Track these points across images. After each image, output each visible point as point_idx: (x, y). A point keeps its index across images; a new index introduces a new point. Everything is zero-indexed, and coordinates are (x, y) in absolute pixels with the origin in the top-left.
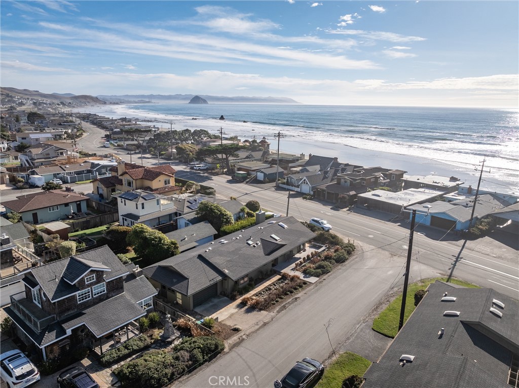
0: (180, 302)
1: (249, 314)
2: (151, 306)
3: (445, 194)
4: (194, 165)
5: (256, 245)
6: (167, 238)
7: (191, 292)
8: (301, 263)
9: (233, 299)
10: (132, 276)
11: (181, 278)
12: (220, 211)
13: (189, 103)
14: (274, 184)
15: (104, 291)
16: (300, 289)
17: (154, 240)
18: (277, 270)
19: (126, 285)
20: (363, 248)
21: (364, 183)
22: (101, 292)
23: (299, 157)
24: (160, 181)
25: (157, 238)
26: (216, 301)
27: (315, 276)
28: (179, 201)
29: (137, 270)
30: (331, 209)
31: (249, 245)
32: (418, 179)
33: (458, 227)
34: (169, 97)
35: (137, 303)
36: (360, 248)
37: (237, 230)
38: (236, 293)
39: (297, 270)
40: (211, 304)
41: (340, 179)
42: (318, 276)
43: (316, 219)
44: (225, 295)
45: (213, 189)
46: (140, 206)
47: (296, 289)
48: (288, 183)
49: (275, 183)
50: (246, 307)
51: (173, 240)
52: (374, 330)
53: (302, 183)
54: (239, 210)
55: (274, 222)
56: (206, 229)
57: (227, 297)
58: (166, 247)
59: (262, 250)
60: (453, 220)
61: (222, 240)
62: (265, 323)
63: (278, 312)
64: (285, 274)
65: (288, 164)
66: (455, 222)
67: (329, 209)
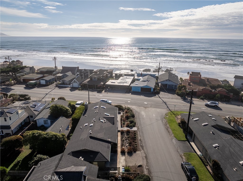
1: (133, 156)
7: (108, 158)
8: (122, 123)
11: (95, 153)
16: (136, 135)
17: (52, 138)
21: (103, 78)
31: (102, 122)
32: (120, 72)
33: (152, 90)
39: (124, 127)
41: (92, 77)
42: (135, 127)
43: (103, 100)
45: (28, 95)
48: (64, 83)
50: (126, 154)
52: (179, 141)
53: (73, 82)
55: (98, 107)
56: (65, 121)
57: (115, 152)
58: (62, 139)
59: (109, 123)
60: (149, 88)
61: (86, 124)
62: (145, 157)
63: (143, 149)
64: (122, 130)
65: (52, 73)
66: (151, 88)
67: (96, 93)
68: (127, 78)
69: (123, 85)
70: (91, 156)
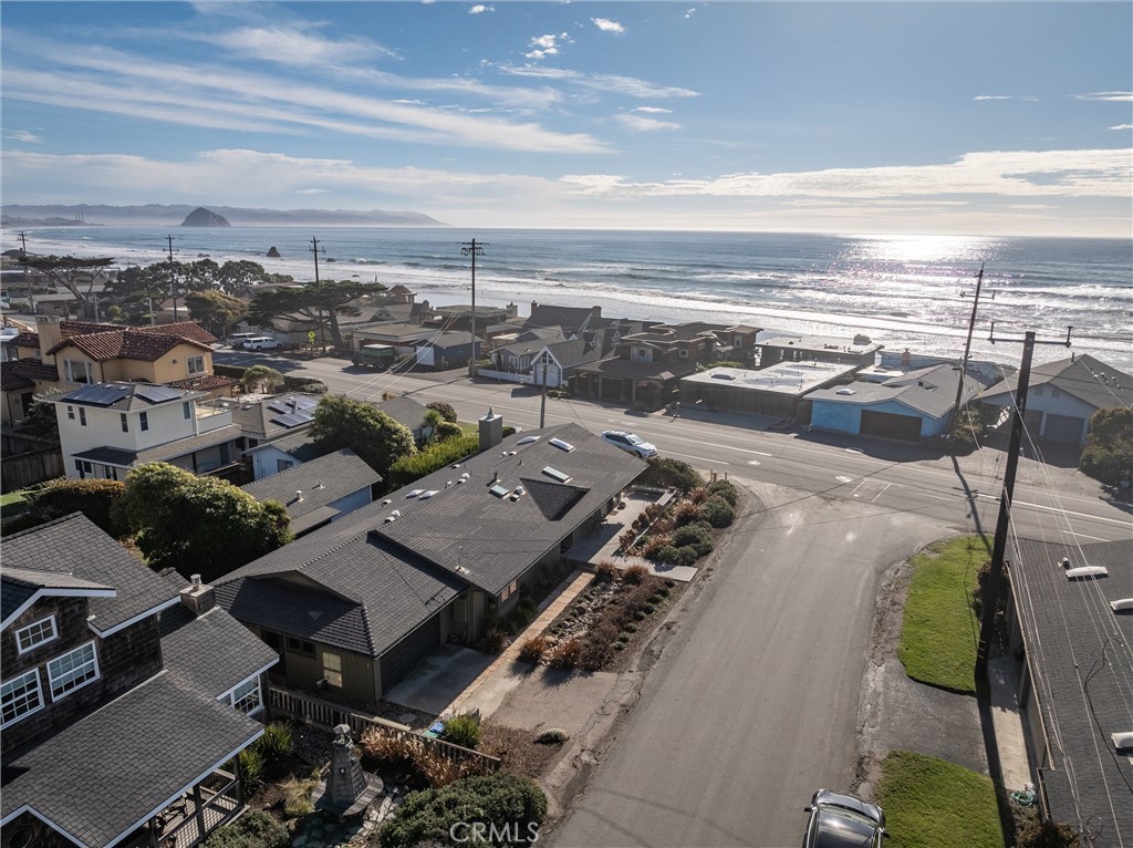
0: (336, 680)
1: (562, 686)
2: (257, 703)
3: (858, 369)
4: (243, 339)
5: (516, 496)
6: (251, 499)
7: (381, 642)
8: (631, 536)
9: (492, 650)
10: (182, 614)
11: (336, 605)
12: (380, 420)
13: (183, 224)
14: (465, 371)
15: (91, 674)
16: (666, 601)
17: (210, 505)
18: (579, 558)
19: (167, 643)
20: (752, 489)
21: (684, 353)
22: (80, 680)
23: (505, 311)
24: (174, 362)
25: (219, 499)
26: (443, 663)
27: (683, 564)
28: (244, 409)
29: (195, 590)
30: (626, 413)
31: (499, 496)
32: (791, 343)
33: (927, 430)
34: (130, 212)
35: (219, 698)
36: (746, 492)
37: (437, 467)
38: (493, 632)
39: (629, 554)
40: (431, 675)
41: (629, 347)
42: (690, 564)
43: (613, 432)
44: (463, 644)
45: (319, 382)
46: (134, 423)
47: (656, 601)
48: (500, 366)
49: (467, 368)
50: (541, 669)
51: (271, 502)
52: (917, 681)
53: (538, 362)
54: (421, 421)
55: (536, 438)
56: (350, 471)
57: (471, 645)
58: (252, 522)
59: (537, 507)
60: (907, 413)
61: (418, 492)
62: (623, 706)
63: (644, 669)
64: (606, 566)
65: (485, 328)
66: (920, 420)
67: (622, 414)
68: (814, 368)
69: (771, 389)
70: (312, 614)
